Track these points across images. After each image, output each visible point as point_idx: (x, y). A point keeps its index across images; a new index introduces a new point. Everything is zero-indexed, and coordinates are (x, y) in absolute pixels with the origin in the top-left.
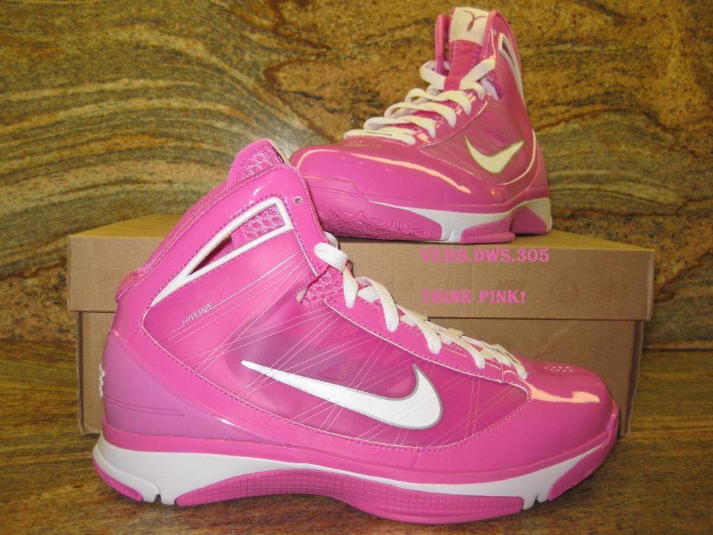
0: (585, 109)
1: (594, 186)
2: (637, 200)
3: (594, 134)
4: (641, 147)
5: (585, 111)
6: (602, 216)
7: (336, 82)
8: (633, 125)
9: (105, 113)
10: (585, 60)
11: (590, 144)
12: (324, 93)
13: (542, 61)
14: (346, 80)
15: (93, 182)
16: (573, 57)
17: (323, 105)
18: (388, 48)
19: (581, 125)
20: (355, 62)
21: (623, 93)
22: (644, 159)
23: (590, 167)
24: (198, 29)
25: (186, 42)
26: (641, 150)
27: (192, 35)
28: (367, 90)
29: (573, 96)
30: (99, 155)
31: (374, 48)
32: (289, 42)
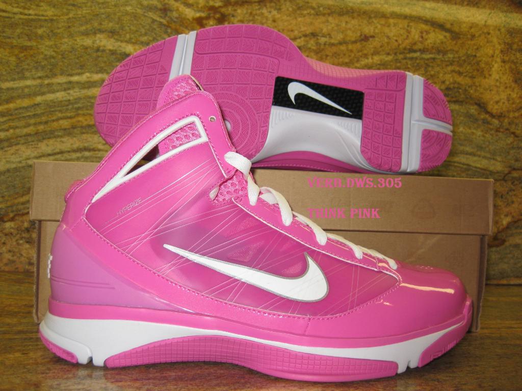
4: (475, 129)
8: (468, 112)
9: (71, 98)
15: (60, 149)
21: (460, 89)
22: (478, 138)
26: (474, 131)
30: (65, 129)
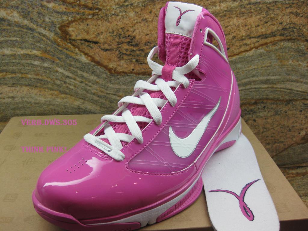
0: (269, 40)
1: (270, 86)
2: (295, 92)
3: (273, 55)
5: (268, 41)
6: (273, 102)
7: (106, 32)
10: (272, 8)
11: (270, 61)
12: (99, 39)
13: (243, 10)
14: (113, 30)
16: (264, 6)
17: (100, 46)
18: (140, 7)
19: (265, 50)
20: (118, 18)
23: (268, 75)
24: (12, 2)
25: (6, 12)
27: (9, 7)
28: (127, 36)
29: (262, 32)
31: (130, 7)
32: (73, 7)
